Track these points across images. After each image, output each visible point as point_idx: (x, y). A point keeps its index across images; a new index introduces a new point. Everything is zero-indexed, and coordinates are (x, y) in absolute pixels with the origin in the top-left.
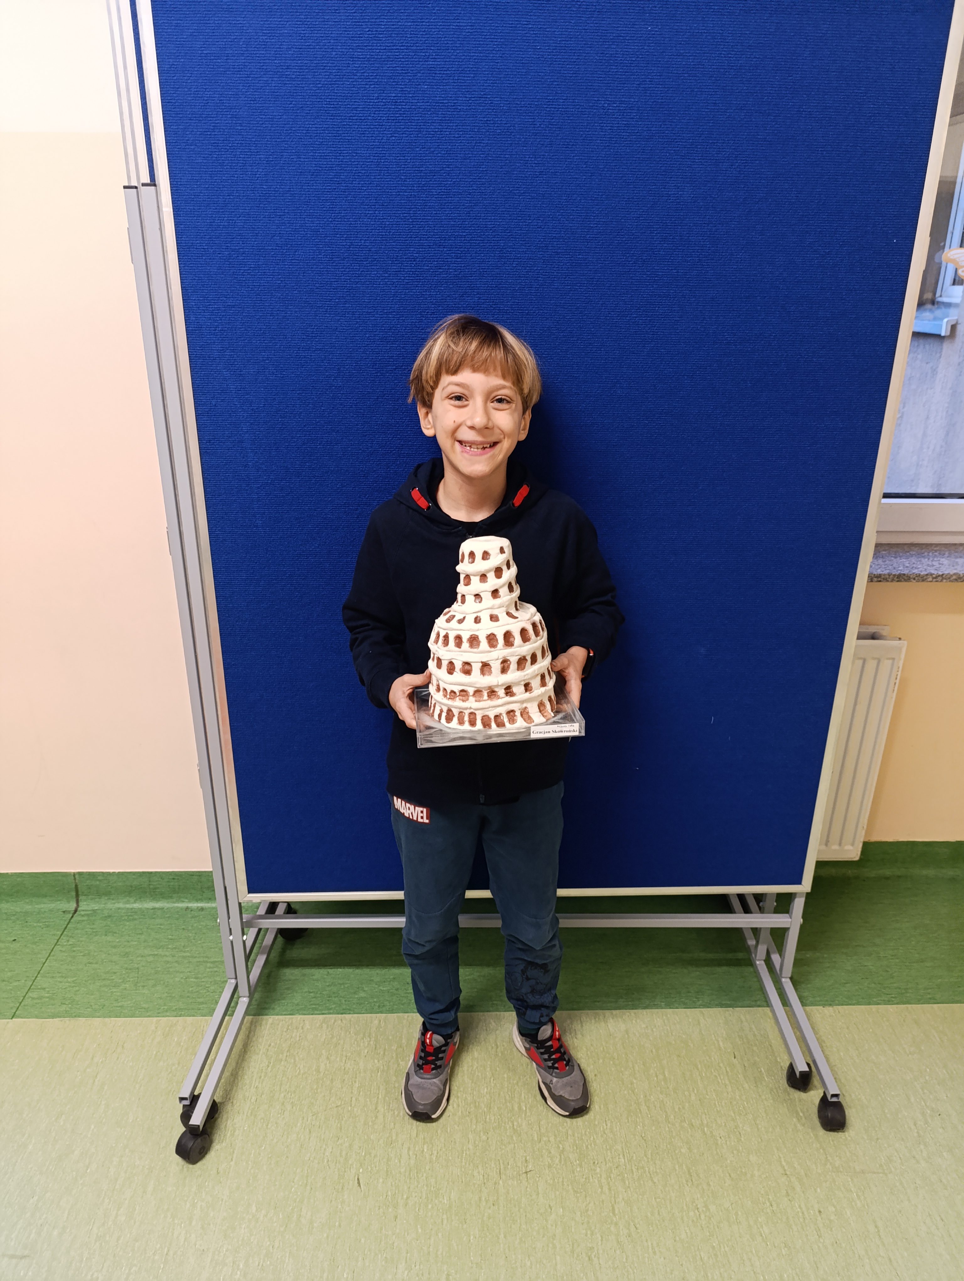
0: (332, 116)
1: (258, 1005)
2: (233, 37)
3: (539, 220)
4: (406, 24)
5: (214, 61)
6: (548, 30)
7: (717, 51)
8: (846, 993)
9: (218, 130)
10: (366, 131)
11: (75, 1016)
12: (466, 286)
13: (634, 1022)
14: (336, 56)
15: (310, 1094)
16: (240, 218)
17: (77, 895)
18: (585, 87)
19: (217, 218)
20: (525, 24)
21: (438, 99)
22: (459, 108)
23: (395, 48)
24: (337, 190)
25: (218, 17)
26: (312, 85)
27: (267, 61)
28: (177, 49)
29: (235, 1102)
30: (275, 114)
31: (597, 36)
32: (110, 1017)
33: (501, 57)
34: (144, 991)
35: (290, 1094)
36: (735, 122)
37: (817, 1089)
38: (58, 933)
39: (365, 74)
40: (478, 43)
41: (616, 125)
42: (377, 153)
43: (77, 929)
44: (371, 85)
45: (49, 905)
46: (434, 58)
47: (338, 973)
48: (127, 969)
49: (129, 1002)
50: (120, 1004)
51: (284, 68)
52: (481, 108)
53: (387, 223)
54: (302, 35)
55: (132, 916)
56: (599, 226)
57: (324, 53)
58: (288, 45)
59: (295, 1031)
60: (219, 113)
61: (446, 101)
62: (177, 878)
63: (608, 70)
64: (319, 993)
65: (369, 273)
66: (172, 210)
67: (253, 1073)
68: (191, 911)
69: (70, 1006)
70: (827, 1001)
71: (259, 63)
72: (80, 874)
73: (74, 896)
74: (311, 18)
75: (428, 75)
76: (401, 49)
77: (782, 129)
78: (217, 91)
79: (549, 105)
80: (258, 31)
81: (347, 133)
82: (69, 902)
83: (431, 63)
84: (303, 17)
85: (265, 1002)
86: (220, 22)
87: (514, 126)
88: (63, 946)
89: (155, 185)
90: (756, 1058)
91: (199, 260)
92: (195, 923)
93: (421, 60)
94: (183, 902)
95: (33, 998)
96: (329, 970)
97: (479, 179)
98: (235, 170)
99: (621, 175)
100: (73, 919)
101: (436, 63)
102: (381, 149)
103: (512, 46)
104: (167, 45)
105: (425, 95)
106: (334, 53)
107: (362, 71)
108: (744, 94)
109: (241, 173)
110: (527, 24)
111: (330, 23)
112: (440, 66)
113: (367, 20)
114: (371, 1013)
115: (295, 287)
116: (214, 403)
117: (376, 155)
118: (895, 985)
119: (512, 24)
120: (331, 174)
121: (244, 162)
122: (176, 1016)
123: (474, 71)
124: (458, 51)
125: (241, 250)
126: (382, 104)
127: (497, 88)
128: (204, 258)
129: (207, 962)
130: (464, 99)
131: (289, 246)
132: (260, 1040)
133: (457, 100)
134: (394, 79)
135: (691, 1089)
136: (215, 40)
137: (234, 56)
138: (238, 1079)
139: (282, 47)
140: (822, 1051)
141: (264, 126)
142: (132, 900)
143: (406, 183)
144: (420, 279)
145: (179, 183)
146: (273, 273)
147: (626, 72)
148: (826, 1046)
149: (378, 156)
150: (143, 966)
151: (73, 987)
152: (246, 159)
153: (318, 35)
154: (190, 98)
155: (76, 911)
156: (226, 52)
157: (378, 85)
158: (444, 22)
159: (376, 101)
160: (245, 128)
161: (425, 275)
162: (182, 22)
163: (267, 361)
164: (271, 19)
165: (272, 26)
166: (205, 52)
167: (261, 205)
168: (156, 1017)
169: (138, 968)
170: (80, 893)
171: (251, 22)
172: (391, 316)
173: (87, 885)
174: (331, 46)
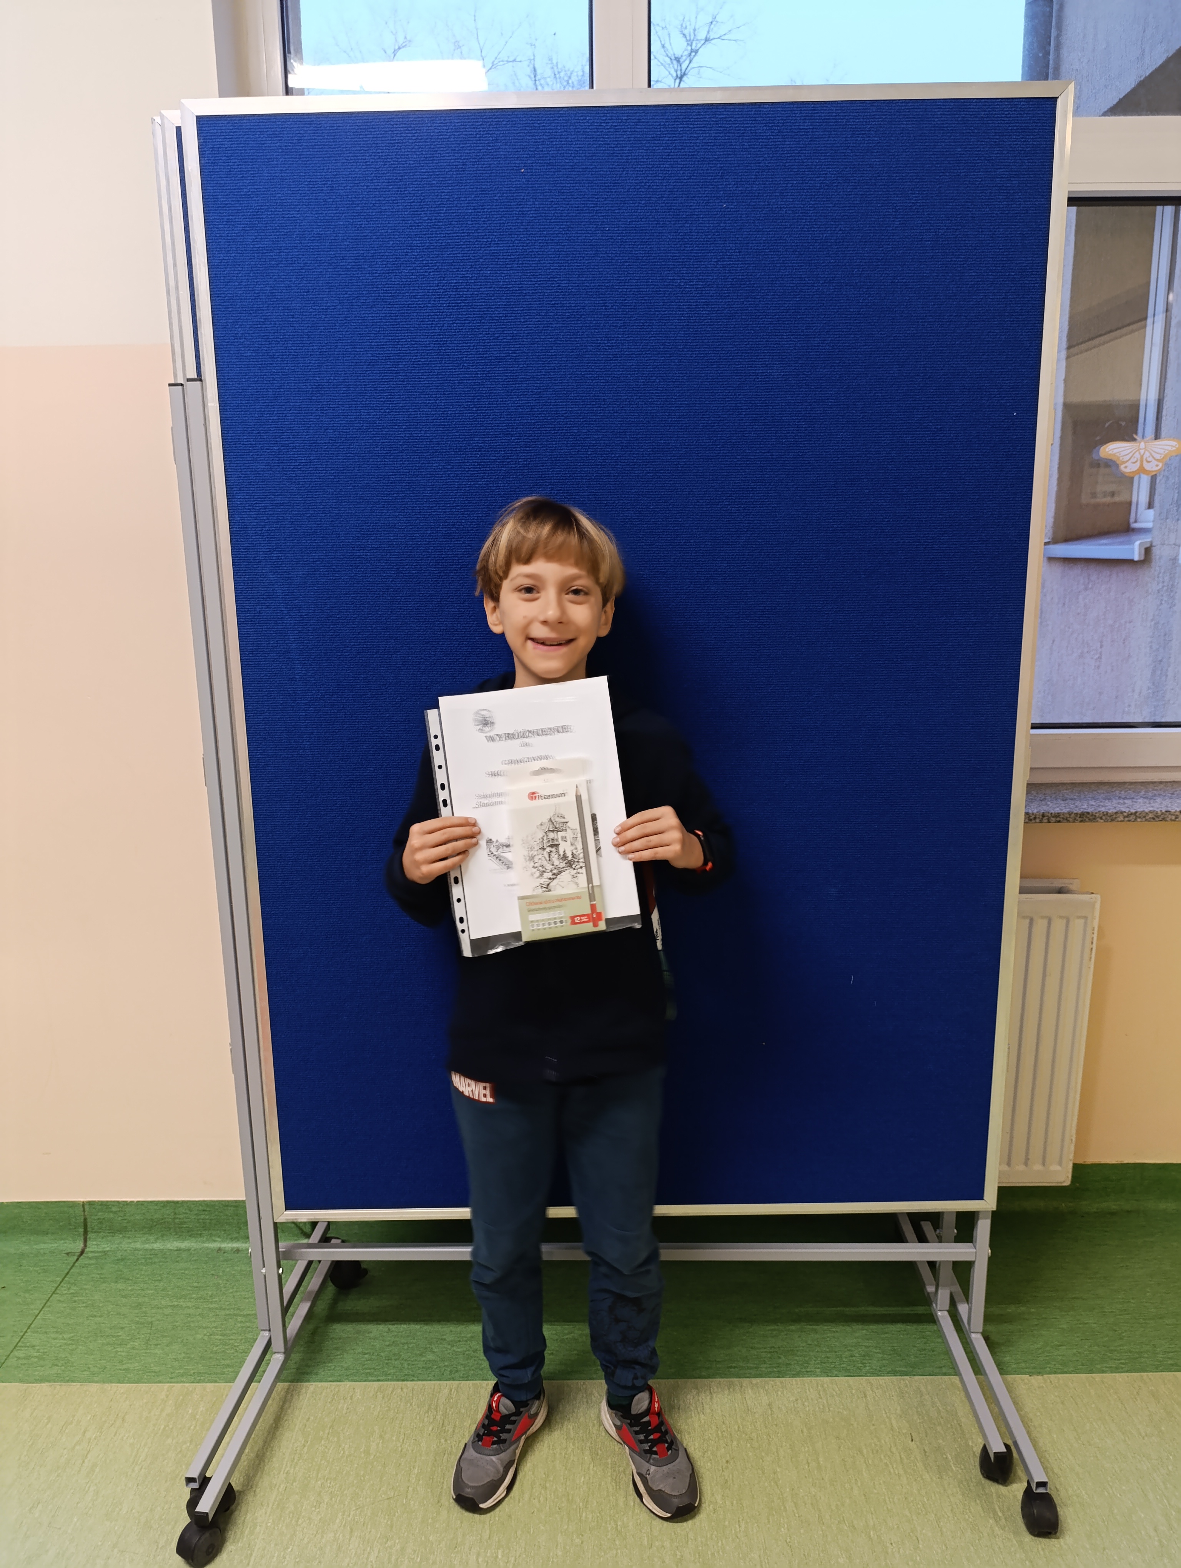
0: (389, 304)
1: (298, 1369)
2: (286, 231)
3: (615, 404)
4: (467, 211)
5: (266, 254)
6: (617, 211)
7: (800, 225)
8: (1060, 1358)
9: (269, 323)
10: (425, 318)
11: (68, 1381)
12: (536, 476)
13: (780, 1393)
14: (394, 245)
15: (355, 1482)
16: (291, 412)
17: (86, 1232)
18: (658, 267)
19: (266, 413)
20: (591, 207)
21: (501, 283)
22: (525, 292)
23: (455, 235)
24: (395, 380)
25: (271, 211)
26: (368, 275)
27: (322, 253)
28: (228, 244)
29: (258, 1490)
30: (329, 304)
31: (669, 215)
32: (111, 1382)
33: (568, 240)
34: (157, 1351)
35: (329, 1482)
36: (824, 296)
37: (1020, 1480)
38: (58, 1279)
39: (424, 262)
40: (542, 227)
41: (694, 304)
42: (437, 341)
43: (82, 1275)
44: (431, 272)
45: (51, 1245)
46: (497, 244)
47: (402, 1329)
48: (137, 1323)
49: (137, 1364)
50: (124, 1367)
51: (339, 258)
52: (548, 291)
53: (449, 412)
54: (358, 226)
55: (150, 1258)
56: (682, 408)
57: (381, 243)
58: (344, 236)
59: (342, 1401)
60: (270, 306)
61: (511, 286)
62: (208, 1209)
63: (682, 249)
64: (376, 1354)
65: (430, 465)
66: (218, 405)
67: (284, 1454)
68: (224, 1253)
69: (63, 1367)
70: (1034, 1368)
71: (313, 255)
72: (91, 1203)
73: (82, 1233)
74: (367, 209)
75: (490, 260)
76: (462, 236)
77: (876, 301)
78: (268, 284)
79: (621, 286)
80: (312, 224)
81: (405, 322)
82: (74, 1241)
83: (493, 248)
84: (359, 208)
85: (307, 1366)
86: (273, 216)
87: (583, 309)
88: (62, 1295)
89: (201, 380)
90: (941, 1441)
91: (245, 456)
92: (228, 1267)
93: (483, 246)
94: (215, 1241)
95: (19, 1358)
96: (390, 1326)
97: (548, 364)
98: (286, 362)
99: (702, 355)
100: (79, 1262)
101: (499, 248)
102: (442, 337)
103: (579, 229)
104: (217, 241)
105: (488, 281)
106: (391, 243)
107: (421, 259)
108: (832, 267)
109: (293, 365)
110: (594, 207)
111: (387, 213)
112: (504, 251)
113: (426, 209)
114: (440, 1380)
115: (350, 482)
116: (258, 610)
117: (437, 343)
118: (1125, 1348)
119: (578, 207)
120: (388, 363)
121: (296, 354)
122: (193, 1382)
123: (539, 254)
124: (522, 236)
125: (292, 445)
126: (442, 291)
127: (565, 271)
128: (251, 454)
129: (239, 1315)
130: (529, 283)
131: (343, 439)
132: (297, 1412)
133: (522, 284)
134: (455, 265)
135: (853, 1481)
136: (268, 234)
137: (287, 249)
138: (264, 1461)
139: (337, 238)
140: (1028, 1432)
141: (318, 316)
142: (152, 1238)
143: (469, 370)
144: (486, 470)
145: (226, 377)
146: (326, 467)
147: (702, 250)
148: (1034, 1426)
149: (439, 344)
150: (158, 1320)
151: (70, 1344)
152: (298, 351)
153: (374, 225)
154: (240, 292)
155: (82, 1252)
156: (279, 245)
157: (437, 272)
158: (507, 208)
159: (436, 288)
160: (297, 320)
161: (491, 466)
162: (234, 217)
163: (318, 563)
164: (326, 212)
165: (327, 218)
166: (257, 246)
167: (313, 398)
168: (168, 1382)
169: (151, 1323)
170: (89, 1230)
171: (305, 215)
172: (454, 510)
173: (99, 1219)
174: (388, 235)
